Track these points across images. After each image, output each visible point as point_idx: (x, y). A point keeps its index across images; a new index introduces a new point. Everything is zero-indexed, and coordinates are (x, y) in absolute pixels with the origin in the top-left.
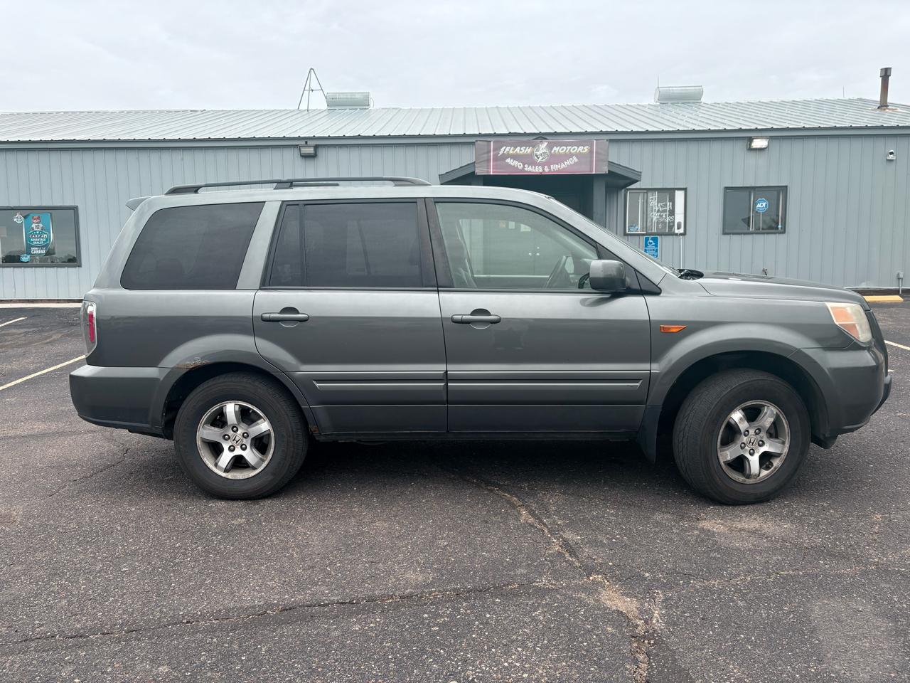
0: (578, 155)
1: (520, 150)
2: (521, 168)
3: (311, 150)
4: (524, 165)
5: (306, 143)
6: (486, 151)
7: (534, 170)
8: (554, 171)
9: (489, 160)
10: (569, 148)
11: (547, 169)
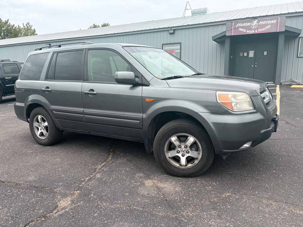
0: (271, 24)
1: (245, 24)
2: (245, 31)
3: (172, 31)
4: (246, 30)
5: (171, 29)
6: (231, 26)
7: (251, 32)
8: (260, 32)
9: (232, 30)
10: (267, 21)
11: (256, 31)
